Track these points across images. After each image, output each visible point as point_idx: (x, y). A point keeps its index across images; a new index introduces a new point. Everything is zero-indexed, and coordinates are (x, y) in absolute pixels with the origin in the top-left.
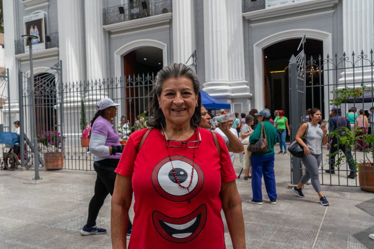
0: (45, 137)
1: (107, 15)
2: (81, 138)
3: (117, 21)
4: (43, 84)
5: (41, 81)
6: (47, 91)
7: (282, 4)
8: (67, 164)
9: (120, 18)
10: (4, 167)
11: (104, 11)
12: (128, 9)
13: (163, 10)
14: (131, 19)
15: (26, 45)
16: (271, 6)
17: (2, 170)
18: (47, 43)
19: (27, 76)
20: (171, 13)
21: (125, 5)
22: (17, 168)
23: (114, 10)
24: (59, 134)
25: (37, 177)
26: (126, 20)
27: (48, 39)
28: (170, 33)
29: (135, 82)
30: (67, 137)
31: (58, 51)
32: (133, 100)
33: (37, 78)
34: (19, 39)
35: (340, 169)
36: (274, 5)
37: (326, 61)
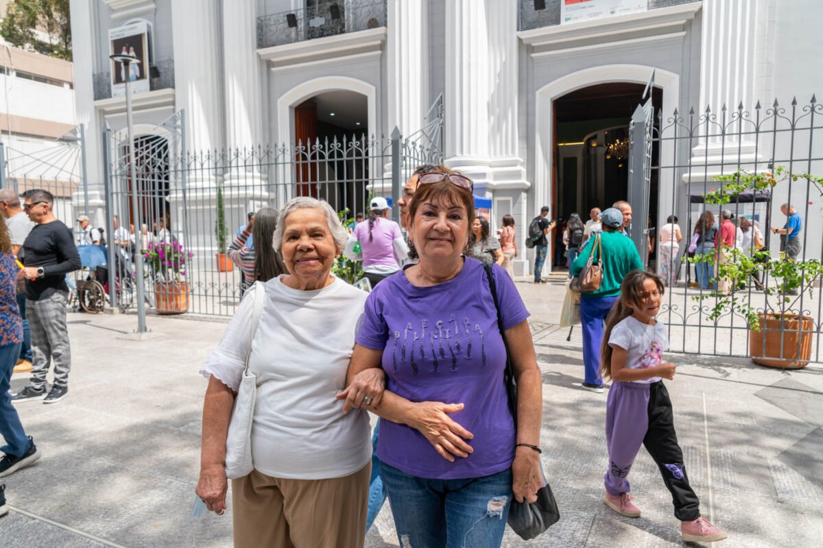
0: (155, 254)
1: (264, 29)
2: (217, 255)
3: (284, 41)
4: (151, 153)
5: (147, 148)
6: (157, 165)
7: (591, 17)
8: (196, 305)
9: (289, 34)
10: (79, 308)
11: (259, 21)
12: (304, 19)
13: (369, 22)
14: (309, 39)
15: (114, 84)
16: (572, 20)
17: (74, 312)
18: (152, 79)
19: (120, 137)
20: (384, 28)
21: (299, 12)
22: (102, 309)
23: (278, 20)
24: (181, 247)
25: (142, 328)
26: (300, 39)
27: (155, 72)
28: (381, 66)
29: (329, 151)
30: (195, 253)
31: (174, 96)
32: (323, 186)
33: (139, 141)
34: (100, 72)
35: (718, 325)
36: (577, 18)
37: (703, 118)
